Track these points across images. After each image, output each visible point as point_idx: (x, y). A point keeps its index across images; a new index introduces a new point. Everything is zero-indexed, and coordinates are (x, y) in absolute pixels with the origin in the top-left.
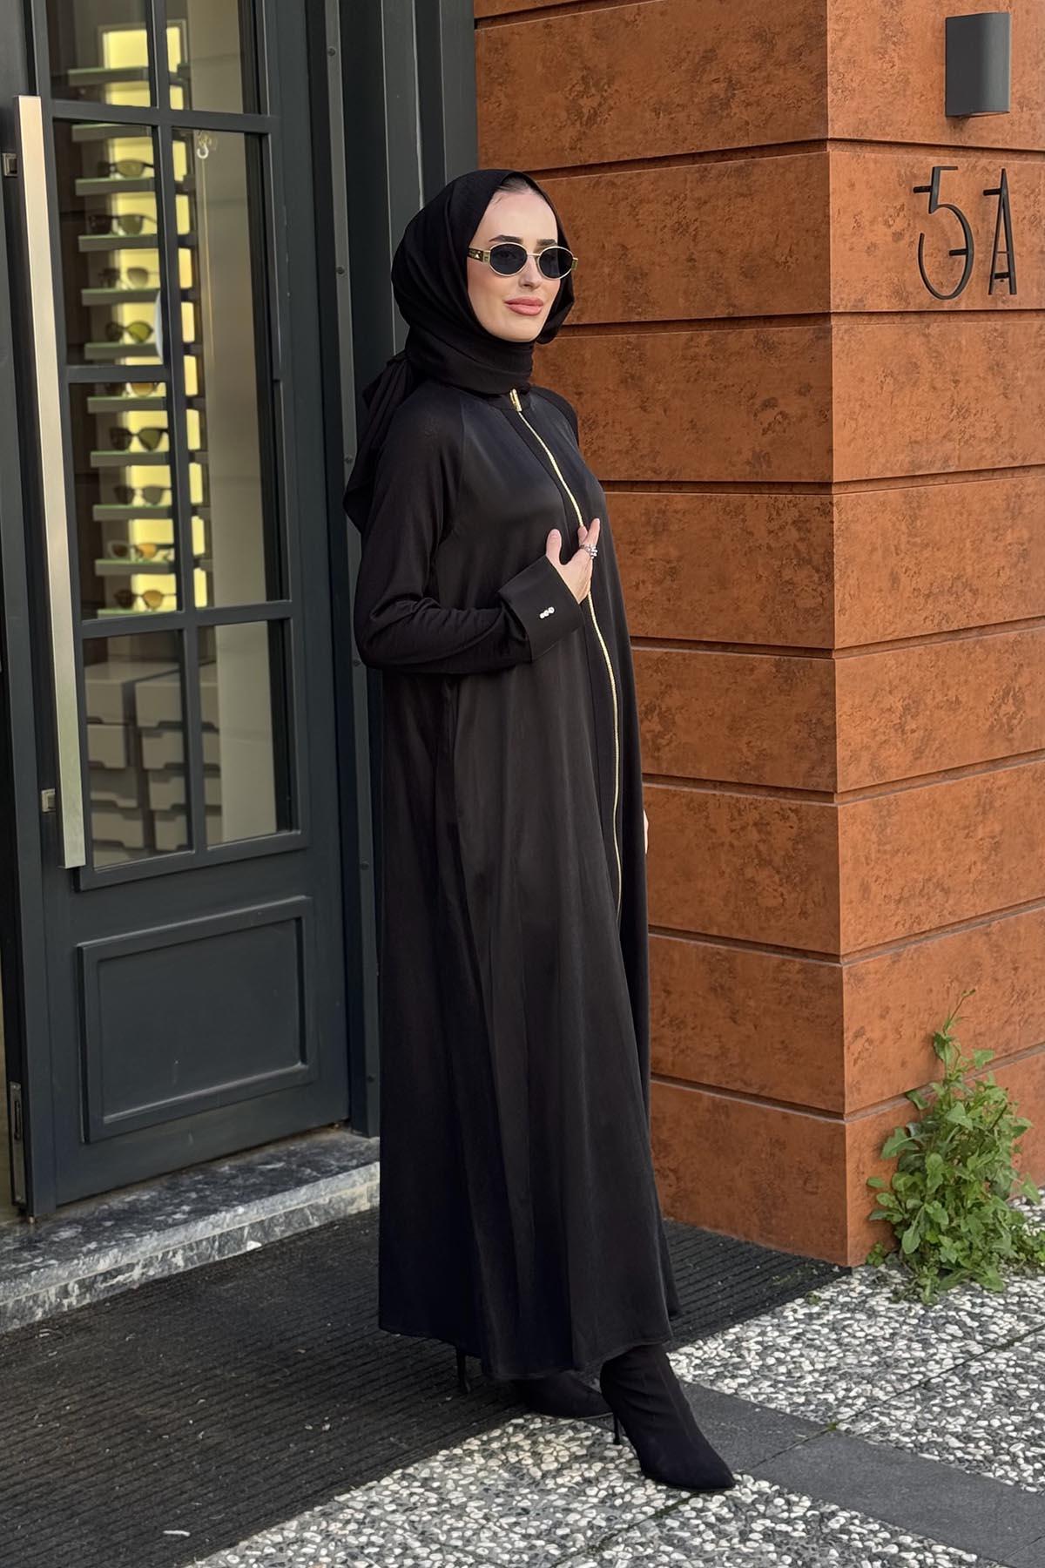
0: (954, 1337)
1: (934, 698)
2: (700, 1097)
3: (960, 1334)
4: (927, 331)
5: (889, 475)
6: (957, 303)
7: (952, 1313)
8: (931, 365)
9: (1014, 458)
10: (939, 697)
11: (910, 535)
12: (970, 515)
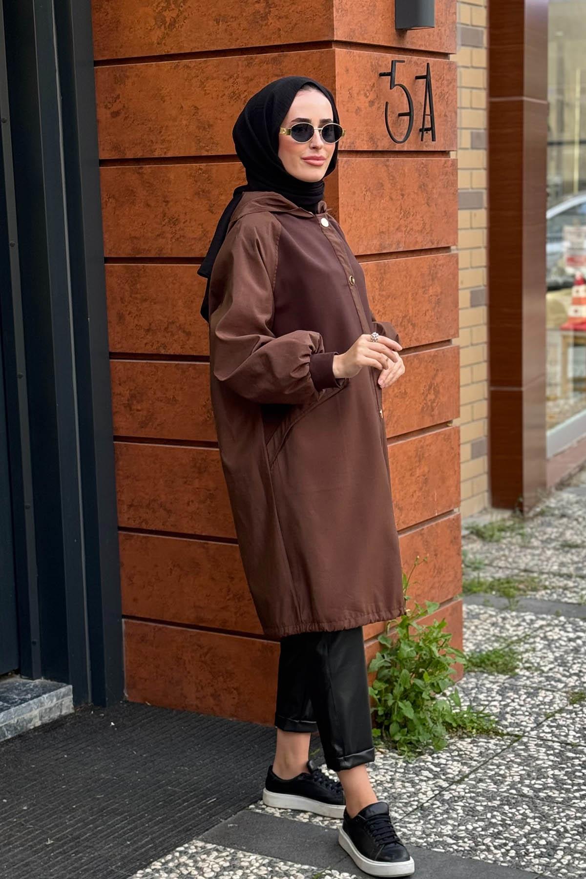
0: (429, 779)
1: (393, 391)
2: (253, 643)
3: (431, 776)
4: (388, 163)
5: (369, 253)
6: (403, 146)
7: (422, 764)
8: (389, 185)
9: (433, 244)
10: (396, 390)
11: (380, 290)
12: (410, 278)
